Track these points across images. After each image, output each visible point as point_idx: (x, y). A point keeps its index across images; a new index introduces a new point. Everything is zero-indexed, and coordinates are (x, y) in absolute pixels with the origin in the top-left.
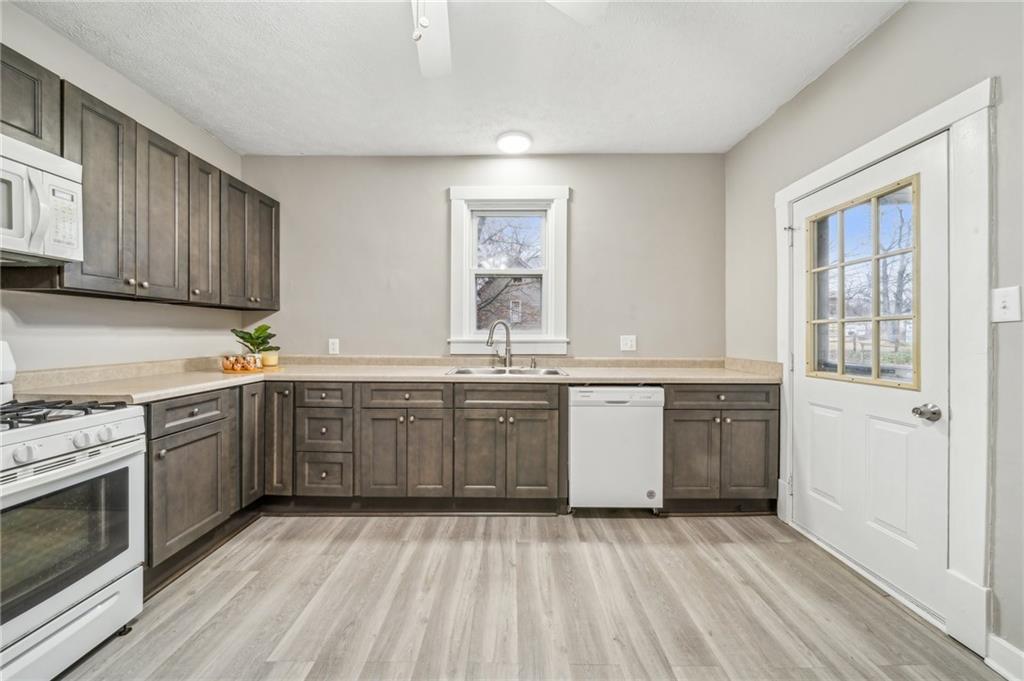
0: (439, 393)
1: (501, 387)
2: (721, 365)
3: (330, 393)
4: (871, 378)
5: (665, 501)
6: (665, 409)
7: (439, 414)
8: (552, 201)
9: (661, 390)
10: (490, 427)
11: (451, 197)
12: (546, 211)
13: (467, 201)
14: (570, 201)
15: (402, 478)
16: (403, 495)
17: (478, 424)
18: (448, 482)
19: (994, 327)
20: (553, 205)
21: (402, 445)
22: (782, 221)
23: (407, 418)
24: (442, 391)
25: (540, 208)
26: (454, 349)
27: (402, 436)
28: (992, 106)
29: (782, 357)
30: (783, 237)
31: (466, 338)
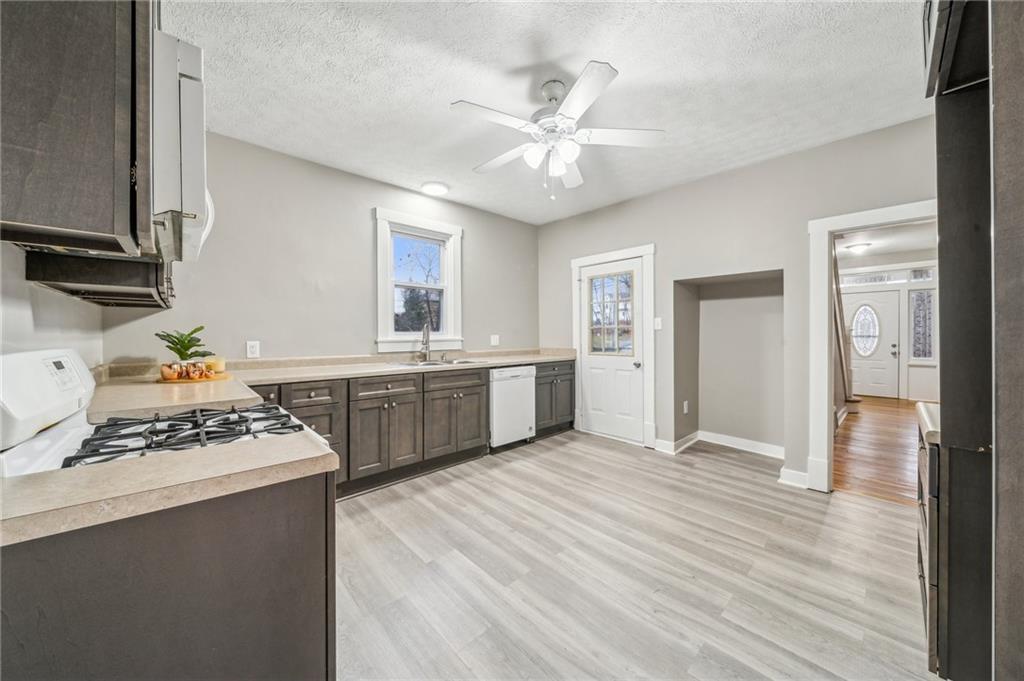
0: (412, 382)
1: (454, 373)
2: (537, 352)
3: (319, 391)
4: (616, 353)
5: (537, 431)
6: (536, 378)
7: (412, 398)
8: (451, 236)
9: (534, 367)
10: (447, 402)
11: (378, 216)
12: (444, 241)
13: (390, 223)
14: (462, 238)
15: (384, 456)
16: (386, 469)
17: (439, 402)
18: (419, 449)
19: (655, 331)
20: (451, 240)
21: (384, 428)
22: (575, 277)
23: (390, 404)
24: (414, 380)
25: (441, 240)
26: (382, 348)
27: (385, 420)
28: (655, 254)
29: (576, 346)
30: (575, 284)
31: (390, 339)
